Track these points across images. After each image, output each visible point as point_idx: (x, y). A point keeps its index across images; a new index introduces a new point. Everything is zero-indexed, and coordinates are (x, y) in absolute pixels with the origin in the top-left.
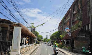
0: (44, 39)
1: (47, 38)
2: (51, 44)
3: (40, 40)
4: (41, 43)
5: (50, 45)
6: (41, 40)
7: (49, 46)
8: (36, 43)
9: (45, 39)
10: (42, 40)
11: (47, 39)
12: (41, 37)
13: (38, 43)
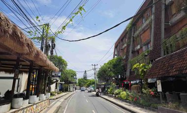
0: (79, 80)
1: (85, 78)
2: (100, 91)
3: (70, 83)
4: (71, 89)
5: (97, 95)
6: (72, 83)
7: (93, 96)
8: (60, 90)
9: (82, 79)
10: (76, 83)
11: (86, 80)
12: (74, 74)
13: (66, 90)
